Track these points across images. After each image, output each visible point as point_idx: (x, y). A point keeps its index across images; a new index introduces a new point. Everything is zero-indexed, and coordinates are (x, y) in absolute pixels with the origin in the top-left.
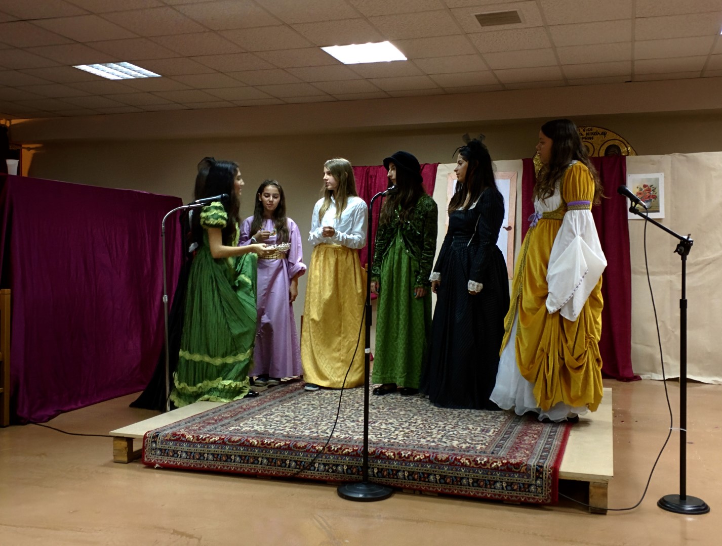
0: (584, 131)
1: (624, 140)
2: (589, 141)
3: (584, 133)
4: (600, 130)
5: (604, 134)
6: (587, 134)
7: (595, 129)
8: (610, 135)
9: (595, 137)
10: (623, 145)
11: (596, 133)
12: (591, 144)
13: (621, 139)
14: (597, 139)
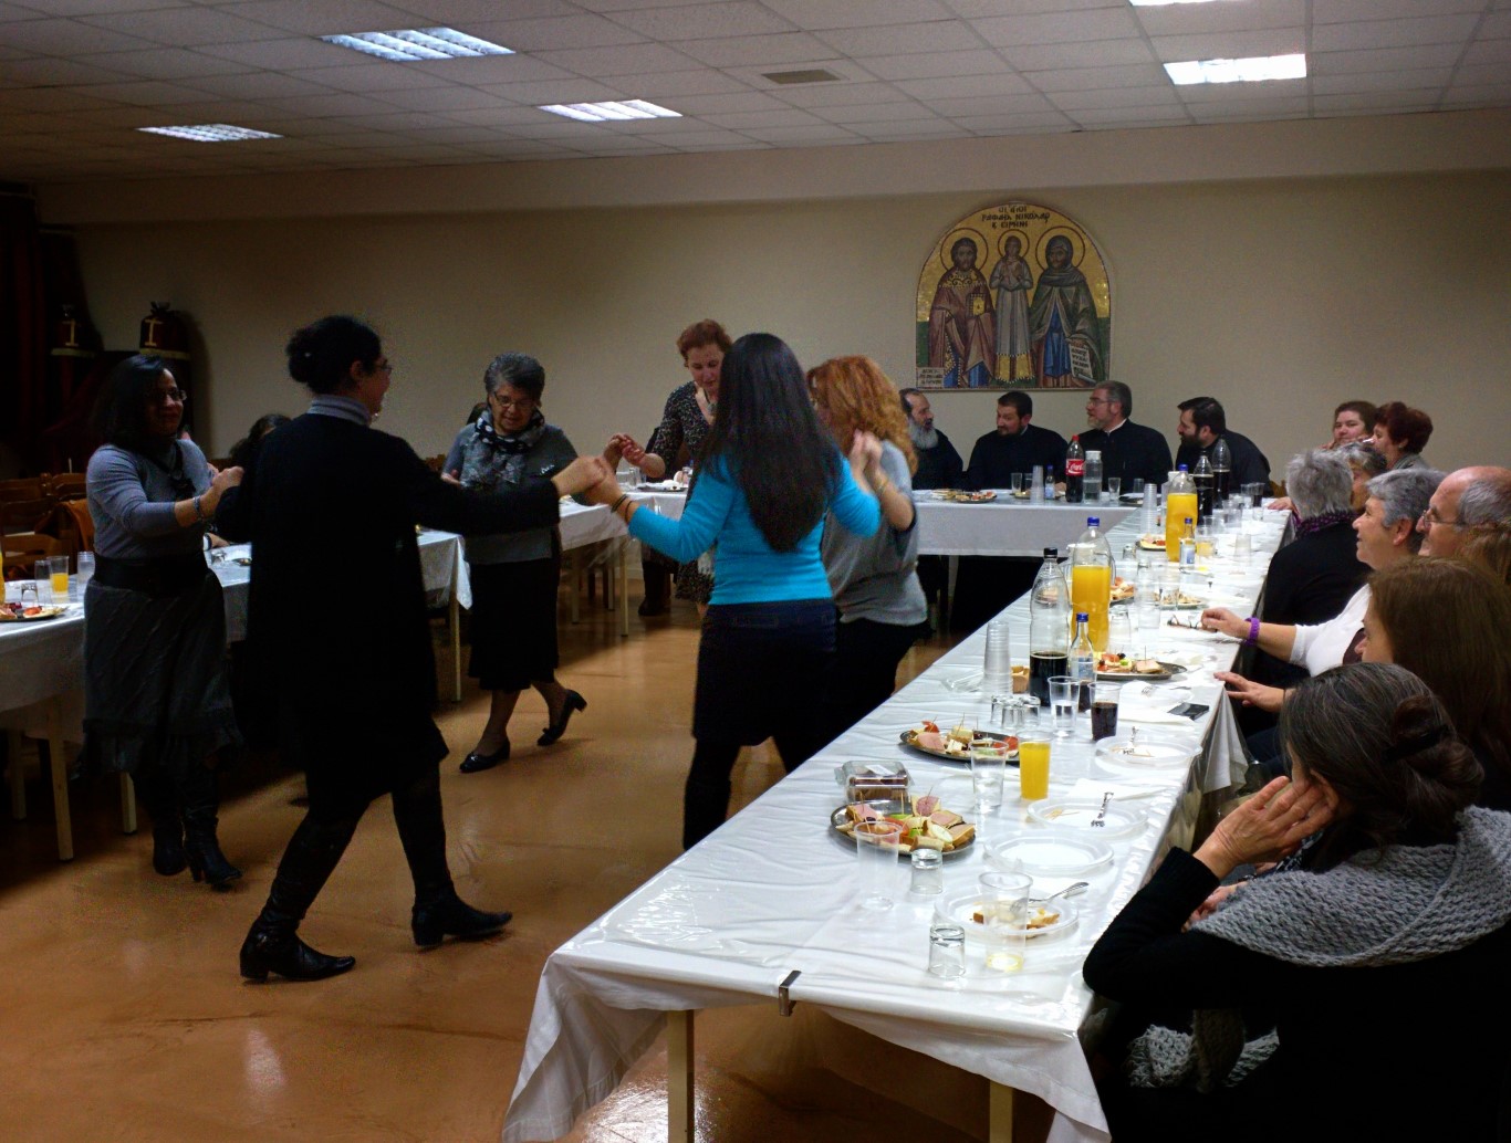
0: (1013, 211)
1: (1078, 229)
2: (1021, 229)
3: (1013, 215)
4: (1039, 211)
5: (1045, 217)
6: (1018, 217)
7: (1030, 209)
8: (1055, 219)
9: (1030, 222)
10: (1076, 236)
11: (1032, 216)
12: (1025, 235)
13: (1072, 225)
14: (1035, 227)
